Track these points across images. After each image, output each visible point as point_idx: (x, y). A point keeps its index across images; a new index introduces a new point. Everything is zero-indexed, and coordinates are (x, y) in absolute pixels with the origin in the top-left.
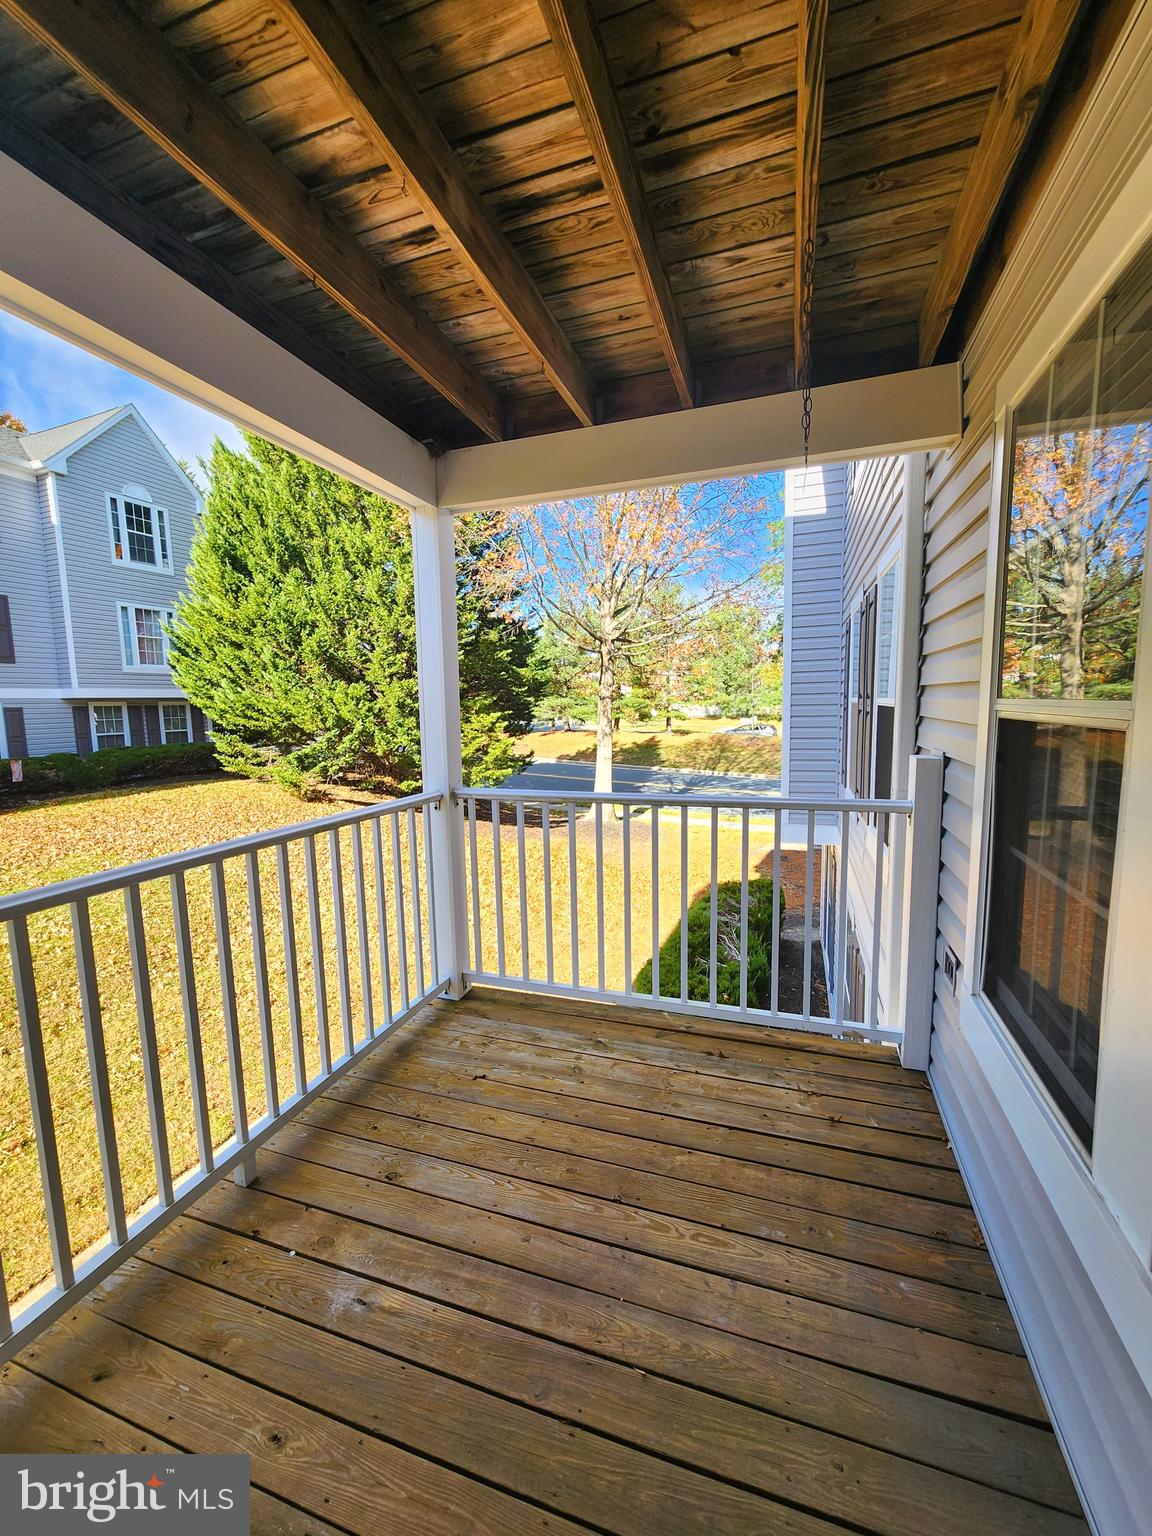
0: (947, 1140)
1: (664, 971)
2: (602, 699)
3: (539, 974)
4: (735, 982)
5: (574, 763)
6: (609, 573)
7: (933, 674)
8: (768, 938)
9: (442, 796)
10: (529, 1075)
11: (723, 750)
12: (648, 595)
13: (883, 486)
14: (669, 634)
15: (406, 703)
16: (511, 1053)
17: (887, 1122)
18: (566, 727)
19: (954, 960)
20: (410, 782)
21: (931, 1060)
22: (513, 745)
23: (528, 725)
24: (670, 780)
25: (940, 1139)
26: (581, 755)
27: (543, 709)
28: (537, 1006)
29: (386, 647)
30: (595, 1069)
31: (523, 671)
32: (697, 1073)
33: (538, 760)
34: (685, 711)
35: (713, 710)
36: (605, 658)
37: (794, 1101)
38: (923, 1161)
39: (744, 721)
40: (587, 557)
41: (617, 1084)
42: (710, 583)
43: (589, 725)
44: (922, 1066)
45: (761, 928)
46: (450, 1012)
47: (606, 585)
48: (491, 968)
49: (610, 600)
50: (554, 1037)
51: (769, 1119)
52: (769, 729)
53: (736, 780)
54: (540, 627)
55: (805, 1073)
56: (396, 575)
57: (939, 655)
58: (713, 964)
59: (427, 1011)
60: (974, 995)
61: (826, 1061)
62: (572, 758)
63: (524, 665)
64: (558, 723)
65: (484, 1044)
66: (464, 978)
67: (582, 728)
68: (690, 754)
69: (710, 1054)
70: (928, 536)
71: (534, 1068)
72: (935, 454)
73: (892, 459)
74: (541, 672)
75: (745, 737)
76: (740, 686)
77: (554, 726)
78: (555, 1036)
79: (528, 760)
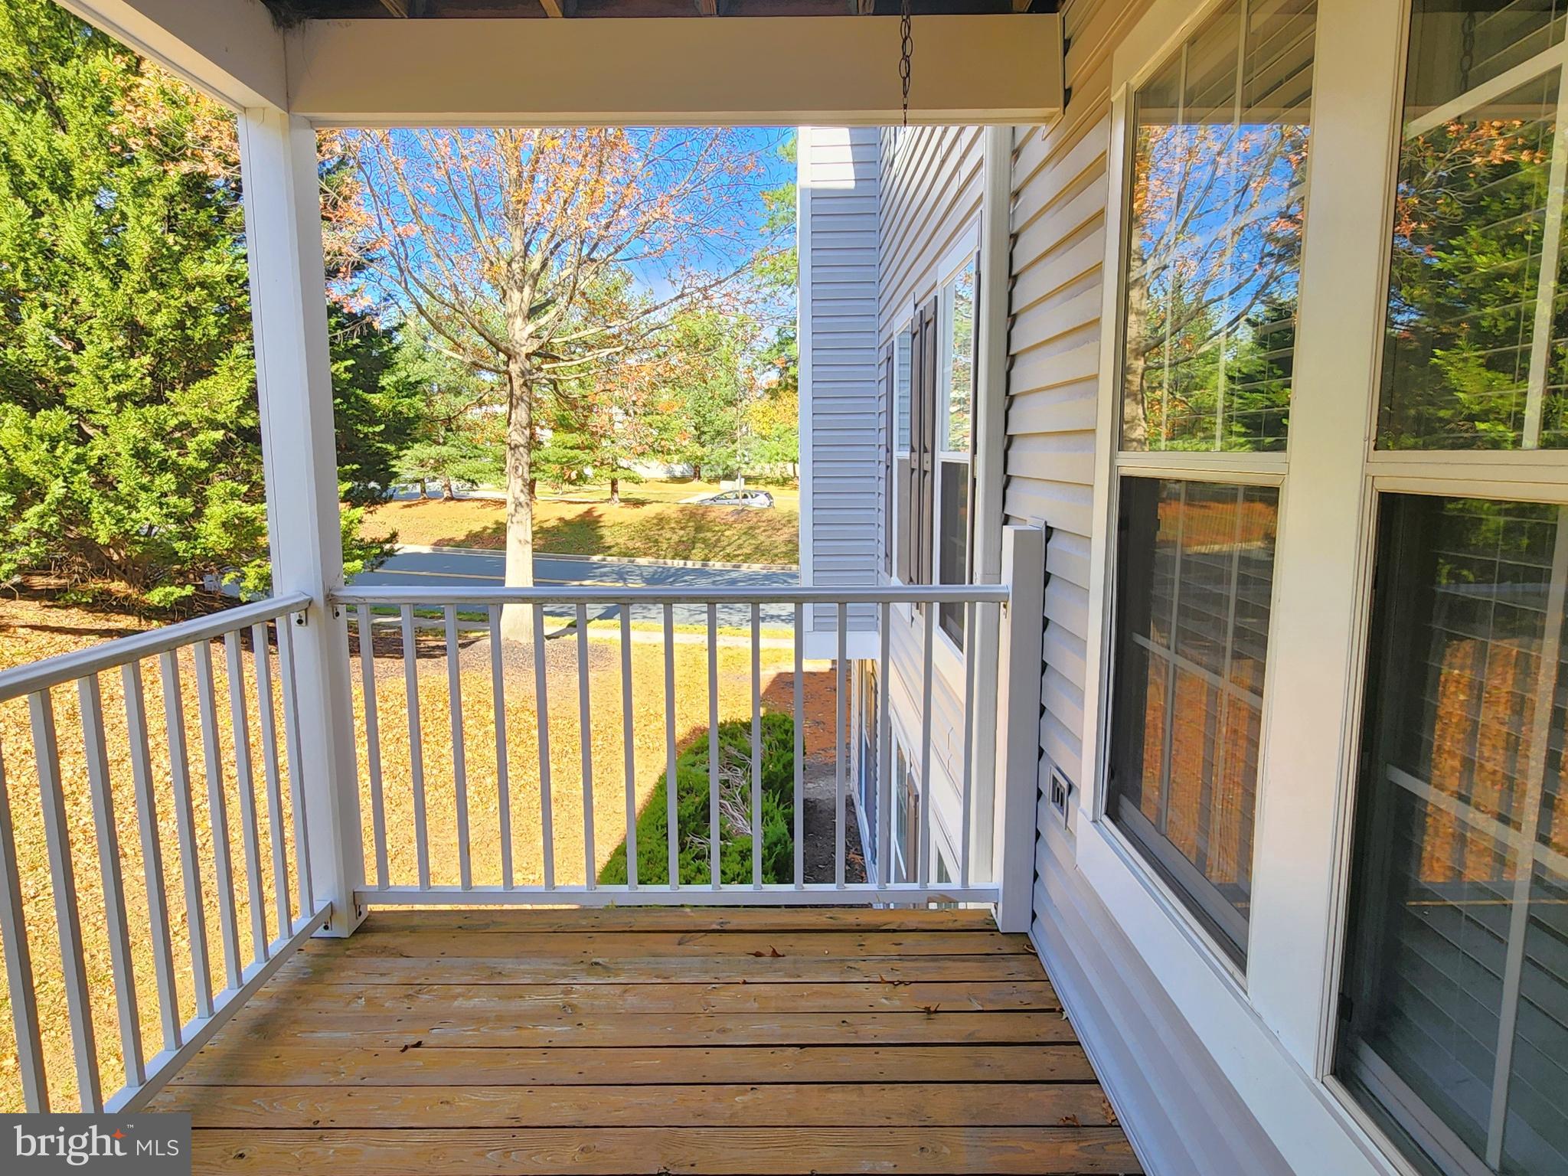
0: (1062, 1010)
1: (644, 861)
2: (514, 448)
3: (487, 875)
4: (747, 863)
5: (463, 552)
6: (518, 246)
7: (1024, 420)
8: (787, 799)
9: (310, 602)
10: (493, 1028)
11: (699, 529)
12: (583, 285)
13: (943, 162)
14: (618, 349)
15: (152, 449)
16: (456, 1003)
17: (991, 1001)
18: (446, 494)
19: (1065, 784)
20: (168, 589)
21: (1034, 916)
22: (360, 522)
23: (385, 488)
24: (621, 575)
25: (1053, 1010)
26: (474, 538)
27: (408, 464)
28: (487, 925)
29: (106, 345)
30: (596, 1003)
31: (375, 399)
32: (745, 983)
33: (405, 547)
34: (639, 470)
35: (679, 470)
36: (517, 382)
37: (880, 998)
38: (1040, 1040)
39: (726, 486)
40: (480, 217)
41: (635, 1016)
42: (677, 274)
43: (487, 490)
44: (1024, 928)
45: (779, 786)
46: (336, 956)
47: (515, 266)
48: (404, 876)
49: (521, 289)
50: (521, 969)
51: (849, 1025)
52: (762, 498)
53: (721, 573)
54: (401, 326)
55: (886, 958)
56: (124, 216)
57: (1037, 395)
58: (715, 844)
59: (296, 960)
60: (1094, 821)
61: (909, 939)
62: (459, 544)
63: (375, 389)
64: (433, 486)
65: (408, 996)
66: (356, 900)
67: (472, 494)
68: (650, 536)
69: (758, 955)
70: (1014, 237)
71: (500, 1018)
72: (1023, 130)
73: (953, 131)
74: (408, 400)
75: (731, 509)
76: (719, 433)
77: (424, 491)
78: (522, 967)
79: (387, 547)
